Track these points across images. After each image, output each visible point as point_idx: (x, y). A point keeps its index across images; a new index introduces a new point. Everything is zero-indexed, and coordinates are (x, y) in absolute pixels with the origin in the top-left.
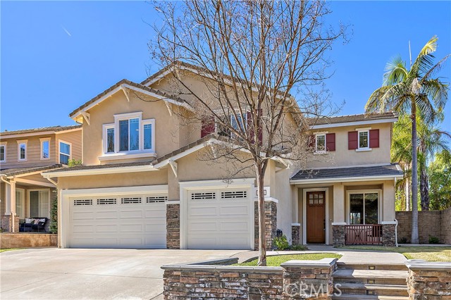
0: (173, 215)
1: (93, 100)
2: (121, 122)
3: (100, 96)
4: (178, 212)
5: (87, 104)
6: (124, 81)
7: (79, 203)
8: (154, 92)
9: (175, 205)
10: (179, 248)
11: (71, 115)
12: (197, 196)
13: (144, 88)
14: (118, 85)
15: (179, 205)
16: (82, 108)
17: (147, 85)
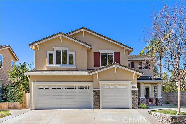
0: (96, 94)
1: (44, 39)
2: (57, 51)
3: (47, 38)
4: (99, 94)
5: (40, 41)
6: (61, 33)
7: (41, 88)
8: (73, 38)
9: (97, 91)
10: (99, 109)
11: (30, 45)
12: (106, 87)
13: (68, 36)
14: (58, 34)
15: (99, 90)
16: (37, 42)
17: (69, 35)
